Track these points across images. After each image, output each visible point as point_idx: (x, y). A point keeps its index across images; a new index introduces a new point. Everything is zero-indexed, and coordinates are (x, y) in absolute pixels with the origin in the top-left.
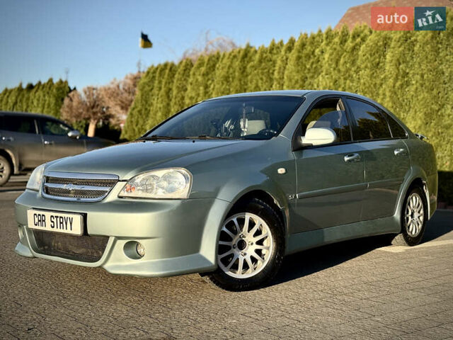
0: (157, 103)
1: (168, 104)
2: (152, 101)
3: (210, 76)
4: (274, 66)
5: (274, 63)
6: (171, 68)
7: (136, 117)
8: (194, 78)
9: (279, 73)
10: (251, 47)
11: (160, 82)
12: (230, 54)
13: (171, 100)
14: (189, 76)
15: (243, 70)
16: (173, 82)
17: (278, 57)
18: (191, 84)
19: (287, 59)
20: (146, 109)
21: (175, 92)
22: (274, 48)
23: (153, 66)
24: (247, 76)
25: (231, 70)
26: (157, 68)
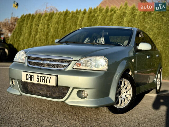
0: (26, 30)
1: (31, 31)
2: (23, 29)
3: (50, 21)
4: (78, 19)
5: (78, 18)
6: (32, 17)
7: (16, 35)
8: (43, 21)
9: (80, 22)
10: (68, 11)
11: (27, 22)
12: (59, 13)
13: (32, 29)
14: (40, 20)
15: (65, 20)
16: (33, 22)
17: (79, 16)
18: (41, 23)
19: (83, 17)
20: (20, 32)
21: (34, 26)
22: (78, 12)
23: (24, 15)
24: (66, 22)
25: (59, 20)
26: (26, 16)
